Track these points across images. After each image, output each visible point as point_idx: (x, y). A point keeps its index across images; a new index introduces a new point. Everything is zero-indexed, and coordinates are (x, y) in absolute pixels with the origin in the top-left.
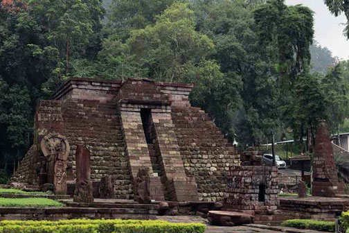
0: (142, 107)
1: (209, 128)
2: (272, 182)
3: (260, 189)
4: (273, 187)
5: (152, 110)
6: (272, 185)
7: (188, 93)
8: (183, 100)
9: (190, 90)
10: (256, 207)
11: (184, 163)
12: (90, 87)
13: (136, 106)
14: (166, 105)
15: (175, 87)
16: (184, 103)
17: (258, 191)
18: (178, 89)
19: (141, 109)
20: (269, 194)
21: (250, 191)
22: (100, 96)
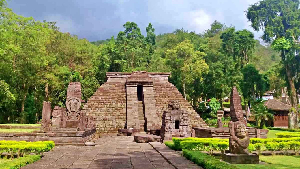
0: (138, 84)
1: (175, 93)
2: (184, 119)
3: (176, 123)
4: (185, 122)
5: (143, 86)
6: (184, 121)
7: (168, 77)
8: (165, 80)
9: (168, 75)
10: (173, 133)
11: (158, 110)
12: (116, 76)
13: (135, 84)
14: (151, 83)
15: (160, 74)
16: (165, 82)
17: (175, 124)
18: (162, 75)
19: (137, 85)
20: (182, 126)
21: (169, 124)
22: (122, 80)
